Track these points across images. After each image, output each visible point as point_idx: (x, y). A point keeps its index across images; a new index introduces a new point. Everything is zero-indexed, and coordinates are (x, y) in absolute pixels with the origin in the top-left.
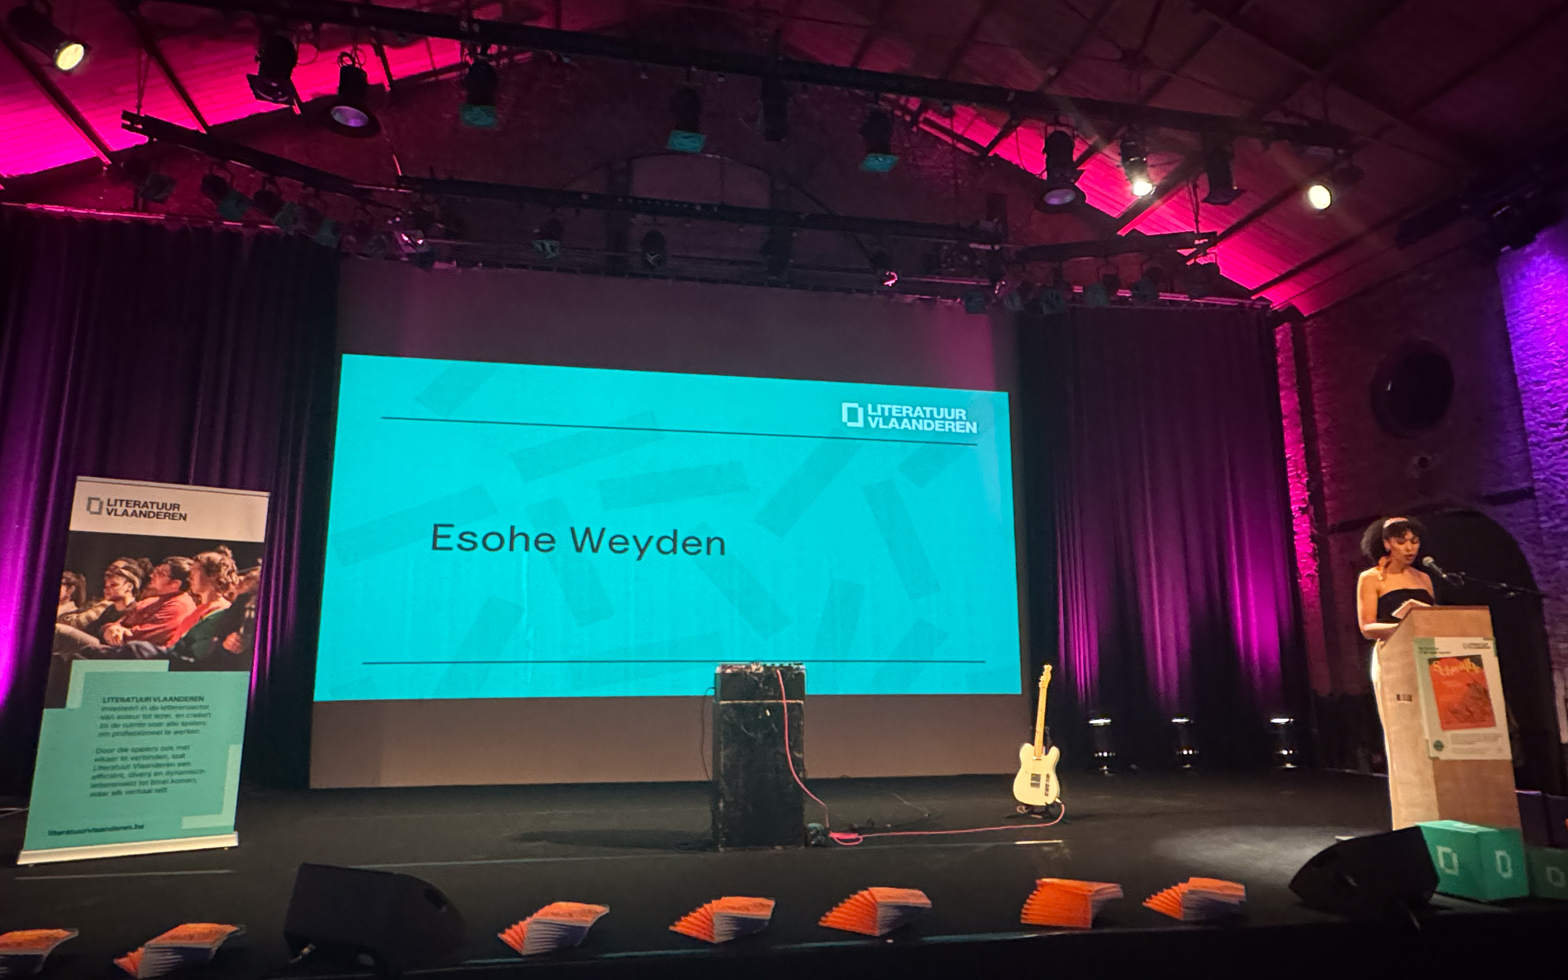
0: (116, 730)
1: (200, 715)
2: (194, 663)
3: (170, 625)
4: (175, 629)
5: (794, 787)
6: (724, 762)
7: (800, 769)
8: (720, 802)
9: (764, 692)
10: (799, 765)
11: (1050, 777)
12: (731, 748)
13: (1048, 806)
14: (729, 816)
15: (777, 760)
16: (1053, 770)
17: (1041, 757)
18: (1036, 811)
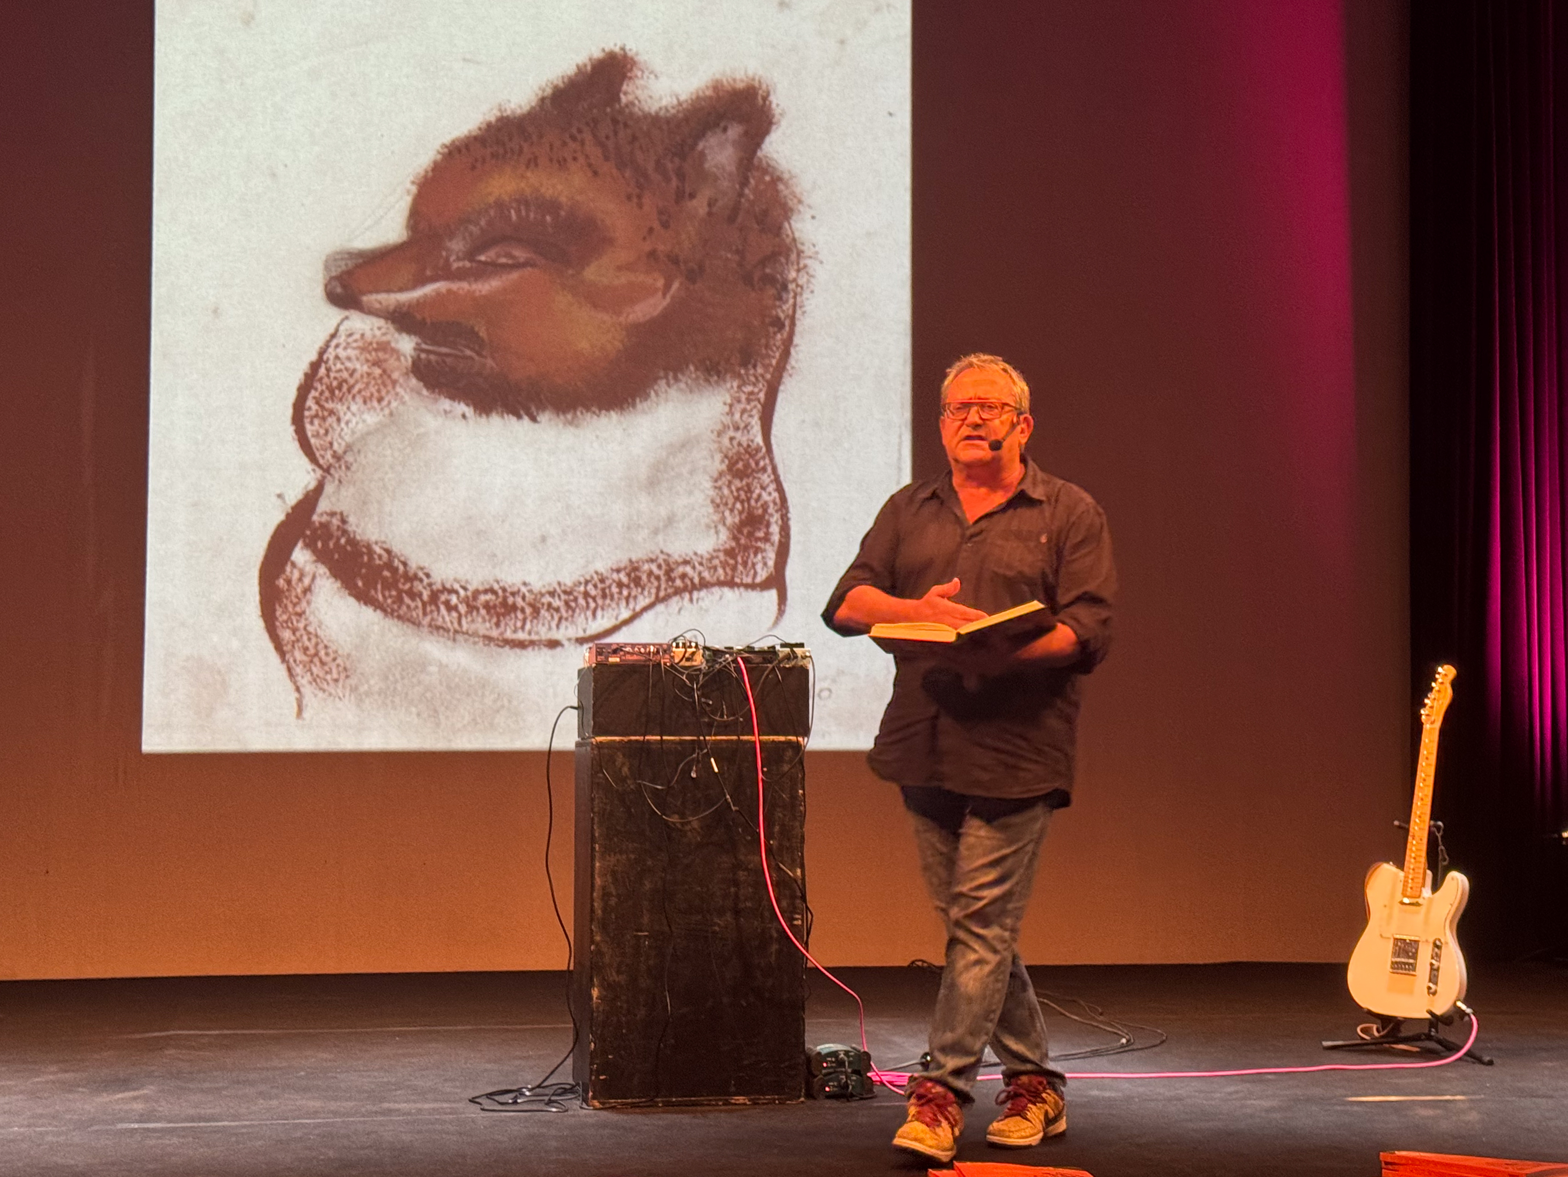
5: (779, 952)
6: (604, 888)
7: (795, 908)
8: (593, 985)
9: (704, 713)
10: (793, 897)
11: (1443, 948)
12: (621, 852)
13: (1435, 1021)
14: (615, 1019)
15: (736, 883)
16: (1452, 932)
17: (1419, 897)
18: (1404, 1033)
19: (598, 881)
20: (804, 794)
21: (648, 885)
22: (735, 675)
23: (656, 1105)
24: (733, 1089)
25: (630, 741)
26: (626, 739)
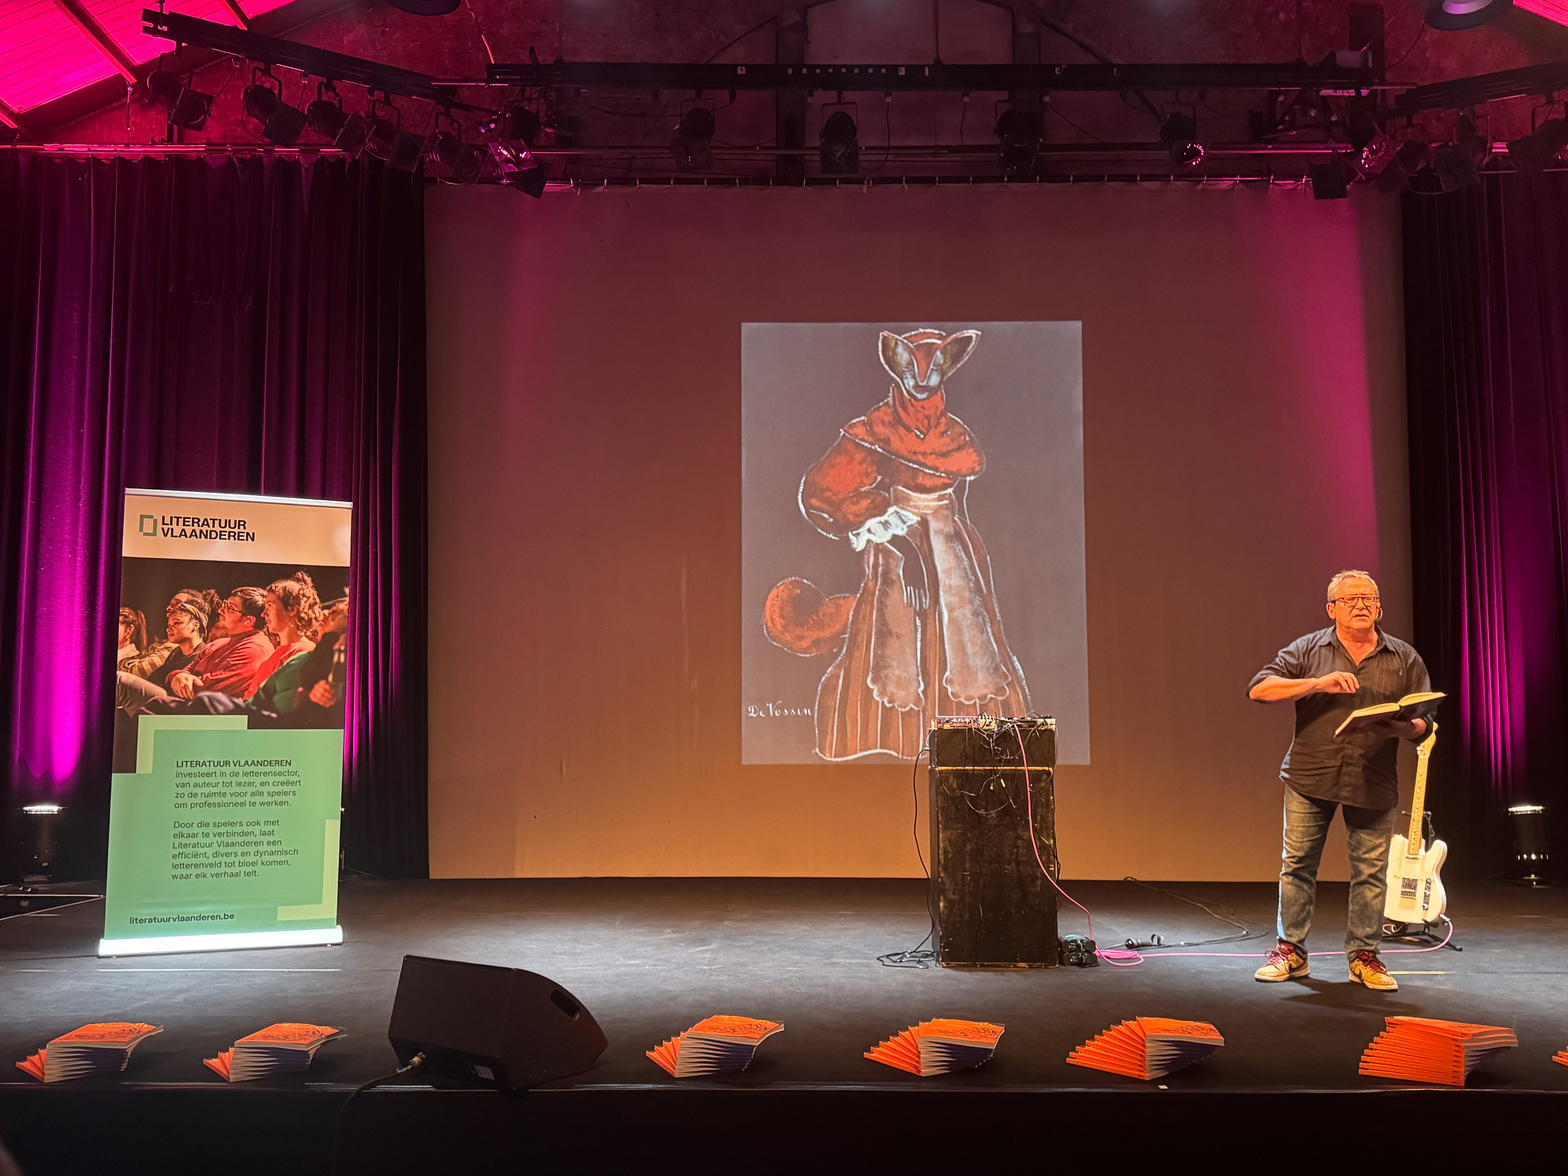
0: (194, 800)
1: (288, 783)
2: (277, 718)
3: (245, 672)
4: (252, 677)
5: (1042, 884)
6: (945, 848)
7: (1050, 861)
8: (940, 901)
9: (997, 755)
10: (1049, 855)
11: (1432, 884)
12: (953, 829)
13: (1427, 925)
14: (952, 919)
15: (1017, 847)
16: (1437, 874)
17: (1417, 854)
18: (1410, 930)
19: (941, 845)
20: (1053, 799)
21: (968, 847)
22: (1013, 734)
23: (976, 966)
24: (1018, 959)
25: (957, 770)
26: (954, 768)
